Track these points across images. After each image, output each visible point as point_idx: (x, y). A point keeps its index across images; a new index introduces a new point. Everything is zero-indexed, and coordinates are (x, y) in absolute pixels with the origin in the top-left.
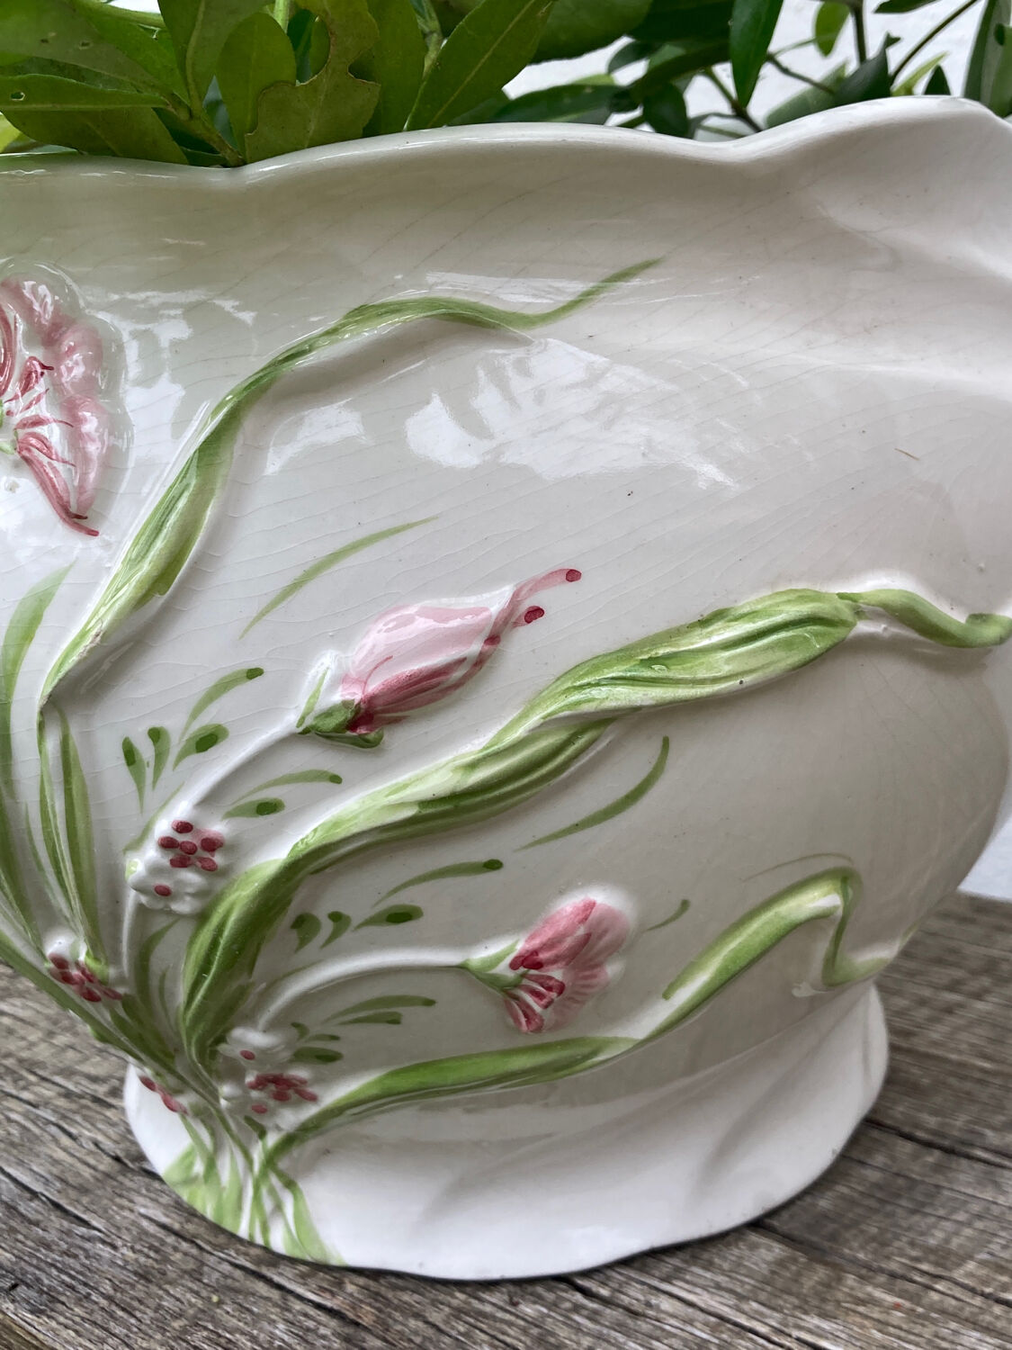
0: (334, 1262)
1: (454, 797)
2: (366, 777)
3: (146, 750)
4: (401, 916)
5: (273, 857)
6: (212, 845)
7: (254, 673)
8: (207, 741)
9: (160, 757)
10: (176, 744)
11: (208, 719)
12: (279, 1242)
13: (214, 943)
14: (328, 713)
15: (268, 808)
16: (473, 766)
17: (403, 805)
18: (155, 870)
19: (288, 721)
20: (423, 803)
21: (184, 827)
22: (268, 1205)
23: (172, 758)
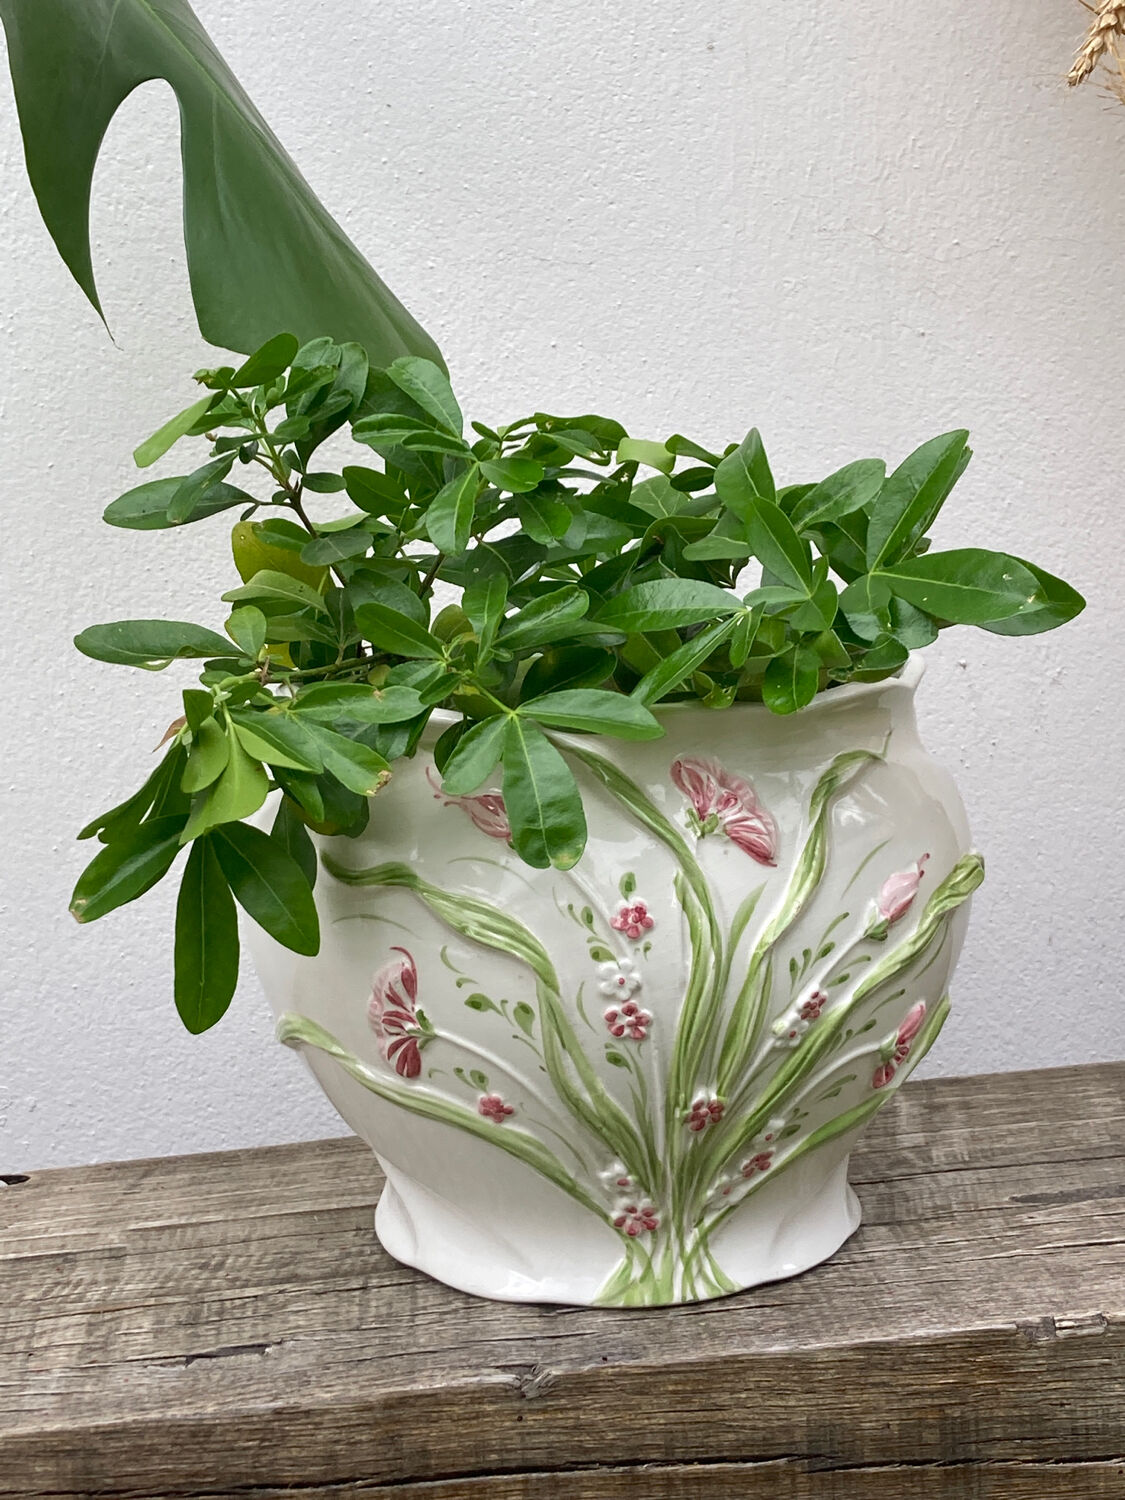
0: (737, 1289)
1: (912, 956)
2: (881, 953)
3: (800, 962)
4: (868, 1027)
5: (844, 1002)
6: (823, 1001)
7: (846, 915)
8: (826, 951)
9: (805, 965)
10: (813, 957)
11: (827, 941)
12: (703, 1293)
13: (804, 1058)
14: (879, 926)
15: (844, 979)
16: (915, 942)
17: (895, 965)
18: (795, 1023)
19: (860, 934)
20: (903, 962)
21: (816, 995)
22: (695, 1270)
23: (811, 963)
